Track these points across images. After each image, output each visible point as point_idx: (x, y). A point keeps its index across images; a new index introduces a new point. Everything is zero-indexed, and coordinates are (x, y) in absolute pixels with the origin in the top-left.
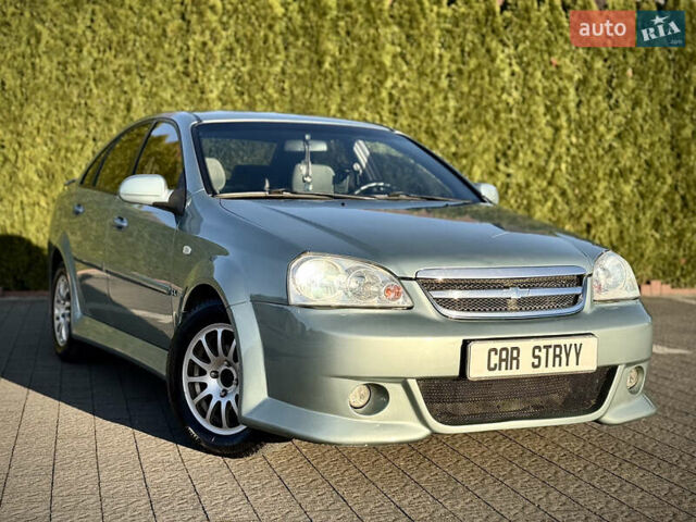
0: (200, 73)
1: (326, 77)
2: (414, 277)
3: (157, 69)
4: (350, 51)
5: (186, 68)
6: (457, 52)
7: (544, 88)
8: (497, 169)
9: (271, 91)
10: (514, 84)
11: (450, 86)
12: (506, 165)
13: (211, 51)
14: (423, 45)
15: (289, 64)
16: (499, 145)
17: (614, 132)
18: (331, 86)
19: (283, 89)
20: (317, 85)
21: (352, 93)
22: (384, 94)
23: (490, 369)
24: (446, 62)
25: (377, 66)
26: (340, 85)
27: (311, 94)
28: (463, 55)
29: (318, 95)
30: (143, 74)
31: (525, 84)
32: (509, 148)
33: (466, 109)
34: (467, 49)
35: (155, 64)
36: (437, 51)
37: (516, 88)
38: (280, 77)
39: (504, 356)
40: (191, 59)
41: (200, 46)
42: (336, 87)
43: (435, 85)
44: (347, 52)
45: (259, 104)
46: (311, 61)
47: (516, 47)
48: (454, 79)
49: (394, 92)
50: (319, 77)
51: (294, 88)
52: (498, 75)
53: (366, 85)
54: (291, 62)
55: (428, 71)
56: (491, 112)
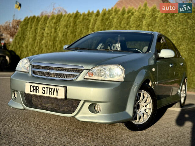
39: (34, 88)
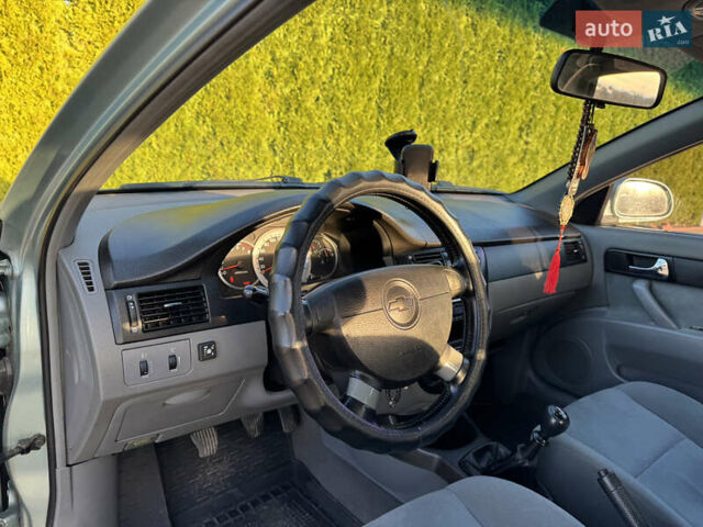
8: (520, 136)
12: (527, 135)
16: (524, 117)
32: (531, 120)
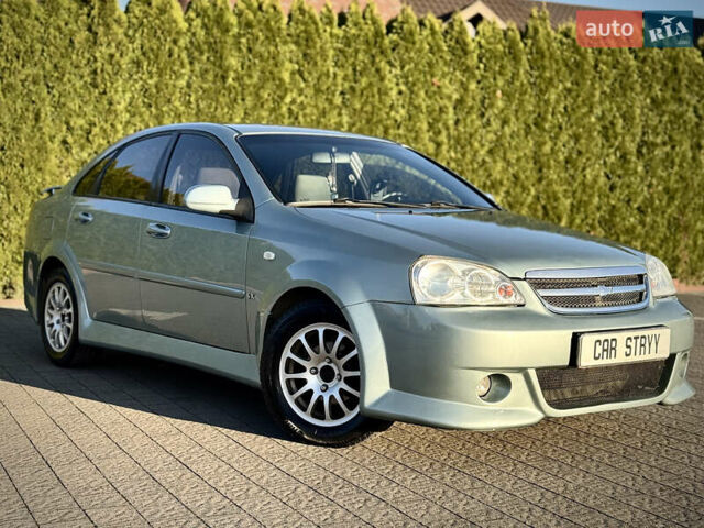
0: (109, 84)
1: (230, 92)
2: (523, 277)
3: (65, 80)
4: (252, 68)
5: (94, 79)
6: (350, 71)
7: (428, 106)
9: (177, 103)
10: (401, 102)
11: (343, 103)
13: (118, 63)
14: (319, 63)
15: (194, 78)
17: (486, 148)
18: (235, 100)
19: (189, 102)
20: (221, 99)
21: (254, 107)
22: (284, 109)
23: (596, 358)
24: (339, 80)
25: (278, 82)
26: (243, 100)
27: (216, 108)
28: (355, 75)
29: (222, 109)
30: (51, 84)
31: (411, 103)
33: (358, 125)
34: (358, 68)
35: (63, 75)
36: (332, 70)
37: (403, 106)
38: (185, 90)
40: (99, 71)
41: (106, 57)
42: (239, 101)
43: (330, 102)
44: (249, 67)
45: (166, 116)
46: (216, 76)
47: (402, 67)
48: (347, 96)
49: (293, 107)
50: (223, 92)
51: (200, 101)
52: (386, 94)
53: (267, 100)
54: (196, 76)
55: (324, 88)
56: (381, 128)
